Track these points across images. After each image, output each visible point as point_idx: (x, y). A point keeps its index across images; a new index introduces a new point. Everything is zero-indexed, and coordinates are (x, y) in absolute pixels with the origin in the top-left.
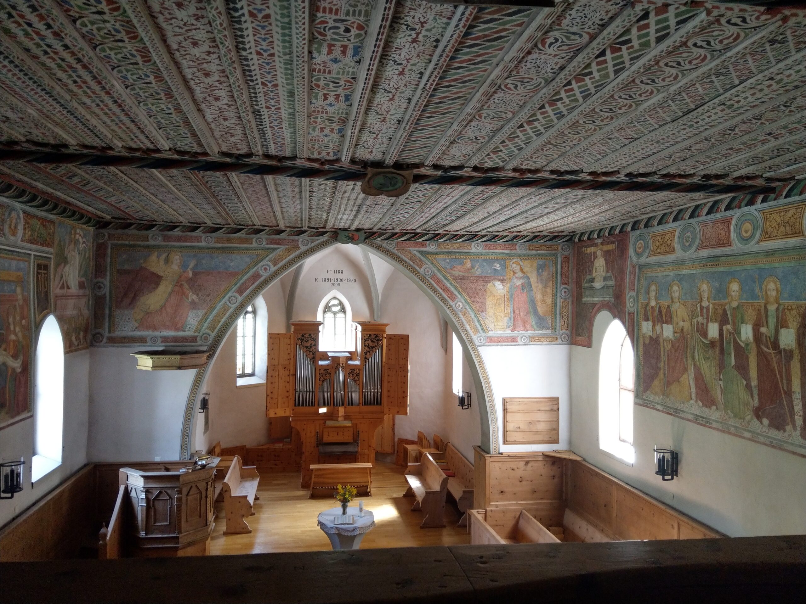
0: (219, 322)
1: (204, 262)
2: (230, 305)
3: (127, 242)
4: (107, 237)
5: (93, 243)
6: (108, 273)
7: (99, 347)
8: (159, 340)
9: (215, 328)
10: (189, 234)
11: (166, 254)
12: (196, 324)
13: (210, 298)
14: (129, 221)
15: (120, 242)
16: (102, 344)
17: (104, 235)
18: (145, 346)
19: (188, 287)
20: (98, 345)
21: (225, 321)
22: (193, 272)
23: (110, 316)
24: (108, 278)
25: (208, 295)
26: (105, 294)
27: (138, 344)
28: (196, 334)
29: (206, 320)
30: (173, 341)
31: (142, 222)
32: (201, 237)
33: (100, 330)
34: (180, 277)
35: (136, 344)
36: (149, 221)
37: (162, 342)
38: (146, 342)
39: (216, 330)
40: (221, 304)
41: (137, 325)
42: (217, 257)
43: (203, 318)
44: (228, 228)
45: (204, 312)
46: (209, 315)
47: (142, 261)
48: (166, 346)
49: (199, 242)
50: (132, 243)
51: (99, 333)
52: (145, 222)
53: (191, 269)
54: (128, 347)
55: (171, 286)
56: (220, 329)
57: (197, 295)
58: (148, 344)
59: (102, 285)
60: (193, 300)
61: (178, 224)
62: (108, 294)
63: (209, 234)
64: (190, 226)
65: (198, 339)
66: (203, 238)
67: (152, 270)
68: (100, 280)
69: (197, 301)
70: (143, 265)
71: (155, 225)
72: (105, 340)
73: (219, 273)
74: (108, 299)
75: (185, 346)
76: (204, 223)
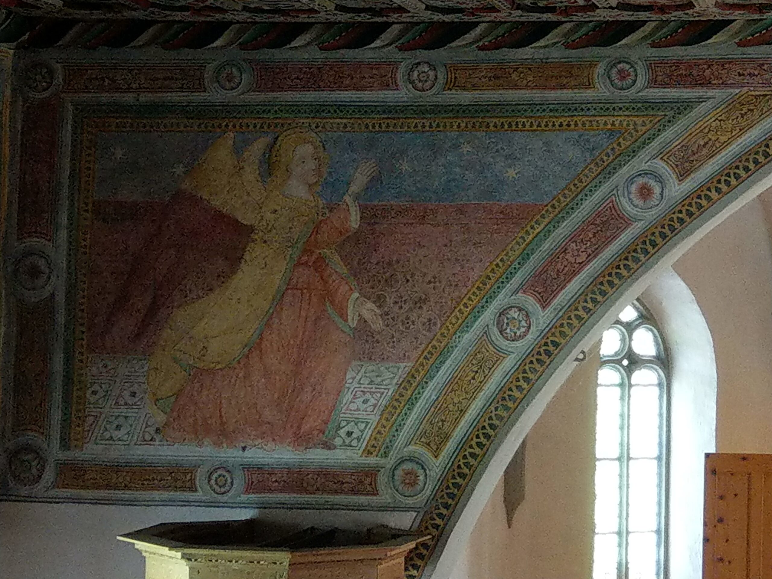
0: (463, 412)
1: (405, 167)
2: (503, 343)
3: (129, 98)
4: (59, 78)
5: (13, 103)
6: (64, 219)
7: (29, 500)
8: (239, 483)
9: (447, 437)
10: (349, 54)
11: (269, 139)
12: (374, 419)
13: (425, 314)
14: (127, 14)
15: (105, 97)
16: (39, 489)
17: (51, 73)
18: (187, 503)
20: (24, 491)
21: (485, 409)
22: (363, 209)
23: (68, 379)
24: (63, 234)
25: (420, 302)
26: (53, 295)
27: (165, 495)
28: (372, 460)
29: (411, 403)
30: (286, 488)
31: (178, 16)
32: (395, 65)
34: (317, 230)
35: (156, 495)
37: (250, 488)
38: (193, 489)
39: (450, 446)
40: (467, 337)
41: (161, 418)
42: (456, 147)
43: (398, 396)
44: (496, 24)
45: (405, 367)
46: (424, 384)
47: (180, 170)
48: (262, 506)
49: (387, 86)
50: (145, 97)
51: (28, 449)
52: (187, 16)
53: (357, 197)
54: (131, 503)
55: (282, 266)
56: (464, 443)
57: (379, 301)
58: (199, 495)
59: (42, 263)
60: (363, 320)
61: (303, 18)
62: (61, 298)
63: (423, 54)
64: (348, 25)
65: (382, 479)
66: (402, 69)
67: (216, 203)
68: (34, 242)
69: (378, 325)
70: (186, 185)
71: (225, 25)
72: (49, 475)
73: (461, 210)
74: (61, 319)
75: (333, 507)
76: (401, 9)
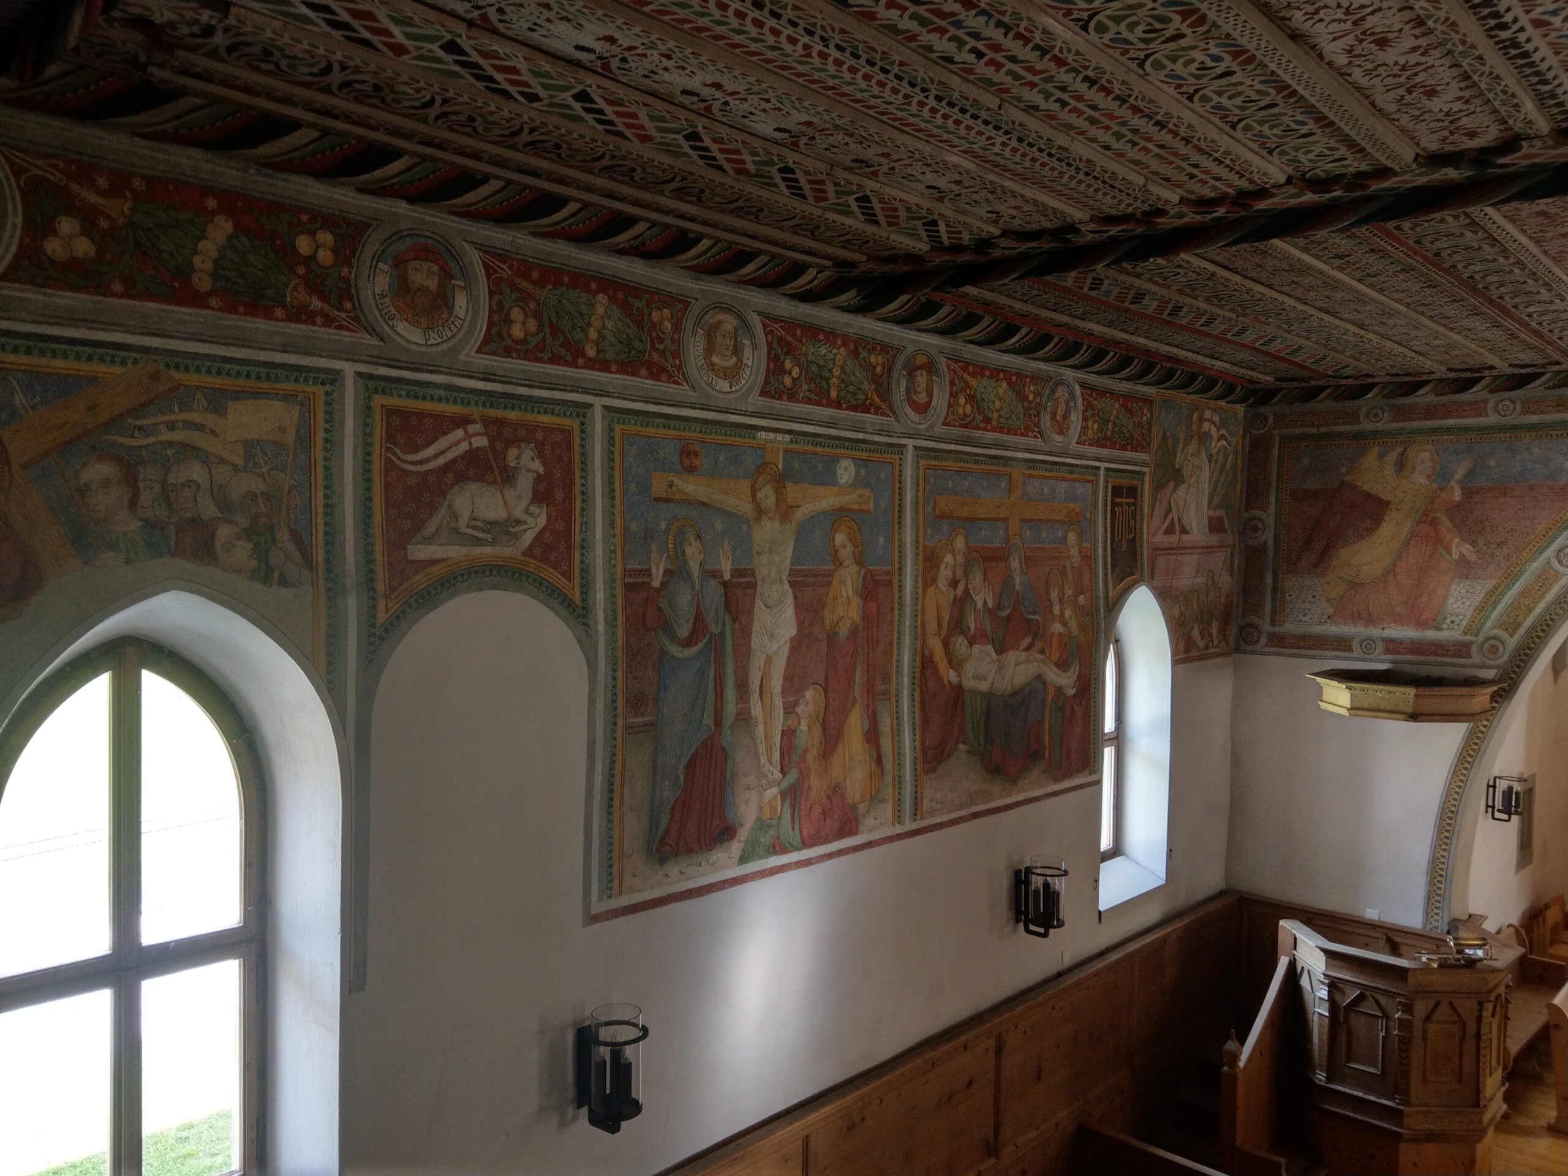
0: (1530, 610)
1: (1492, 463)
2: (1561, 569)
3: (1314, 430)
4: (1271, 421)
5: (1244, 437)
6: (1273, 500)
7: (1252, 652)
8: (1380, 648)
9: (1519, 625)
10: (1454, 397)
11: (1399, 450)
12: (1469, 614)
13: (1505, 551)
14: (1313, 383)
15: (1298, 431)
16: (1258, 647)
17: (1266, 419)
18: (1348, 659)
19: (1448, 524)
20: (1249, 648)
21: (1547, 609)
22: (1463, 489)
23: (1275, 590)
24: (1272, 508)
25: (1500, 545)
26: (1266, 542)
27: (1334, 653)
28: (1469, 638)
29: (1495, 605)
30: (1412, 652)
31: (1344, 382)
32: (1486, 402)
33: (1257, 621)
34: (1432, 502)
35: (1328, 653)
36: (1357, 378)
37: (1387, 651)
38: (1351, 650)
39: (1521, 631)
40: (1535, 565)
41: (1331, 610)
42: (1528, 449)
43: (1485, 601)
44: (1558, 373)
45: (1490, 584)
46: (1504, 593)
47: (1344, 470)
48: (1394, 662)
49: (1480, 415)
50: (1322, 430)
51: (1251, 625)
52: (1350, 381)
53: (1459, 482)
54: (1314, 657)
55: (1409, 523)
56: (1532, 628)
57: (1474, 544)
58: (1355, 654)
59: (1260, 525)
60: (1462, 555)
61: (1425, 378)
62: (1270, 544)
63: (1507, 394)
64: (1454, 380)
65: (1474, 649)
66: (1491, 404)
67: (1367, 488)
68: (1256, 513)
69: (1472, 557)
70: (1347, 478)
71: (1374, 385)
72: (1263, 640)
73: (1532, 488)
74: (1271, 553)
75: (1442, 664)
76: (1492, 368)
